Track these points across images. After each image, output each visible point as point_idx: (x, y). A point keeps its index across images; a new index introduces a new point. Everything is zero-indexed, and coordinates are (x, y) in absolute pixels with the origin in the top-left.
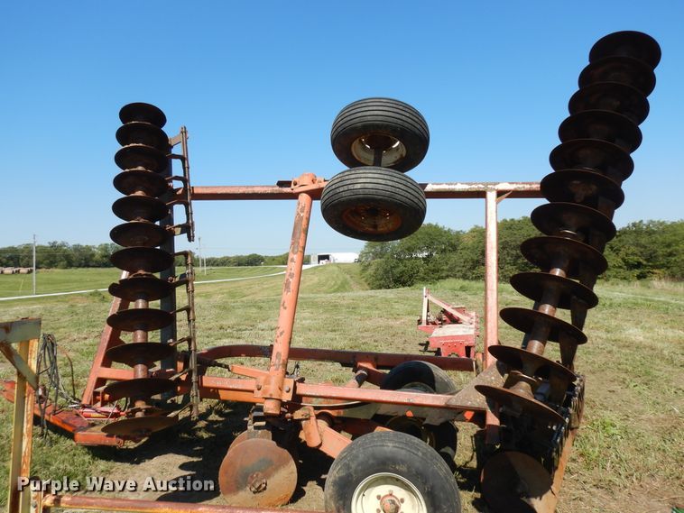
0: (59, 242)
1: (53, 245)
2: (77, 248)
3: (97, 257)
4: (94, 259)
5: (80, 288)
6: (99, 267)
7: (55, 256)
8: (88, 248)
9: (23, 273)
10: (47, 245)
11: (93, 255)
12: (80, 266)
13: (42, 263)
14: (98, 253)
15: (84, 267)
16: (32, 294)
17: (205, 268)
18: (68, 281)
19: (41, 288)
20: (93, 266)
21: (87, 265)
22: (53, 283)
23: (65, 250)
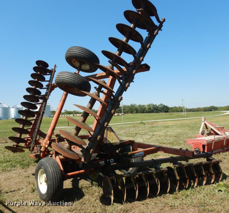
0: (133, 104)
1: (132, 105)
2: (140, 106)
3: (147, 109)
4: (146, 110)
5: (137, 121)
6: (147, 113)
7: (132, 109)
8: (144, 106)
9: (120, 115)
10: (130, 105)
11: (145, 108)
12: (141, 112)
13: (128, 112)
14: (147, 108)
15: (142, 113)
16: (122, 123)
17: (185, 113)
18: (134, 118)
19: (125, 120)
20: (145, 113)
21: (143, 112)
22: (129, 119)
23: (136, 107)
